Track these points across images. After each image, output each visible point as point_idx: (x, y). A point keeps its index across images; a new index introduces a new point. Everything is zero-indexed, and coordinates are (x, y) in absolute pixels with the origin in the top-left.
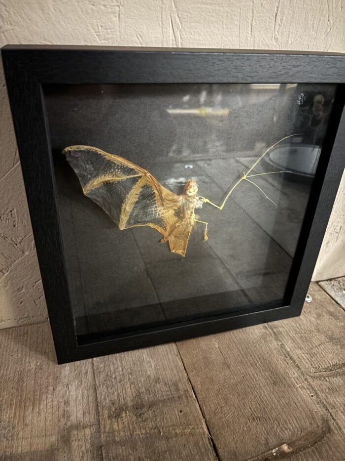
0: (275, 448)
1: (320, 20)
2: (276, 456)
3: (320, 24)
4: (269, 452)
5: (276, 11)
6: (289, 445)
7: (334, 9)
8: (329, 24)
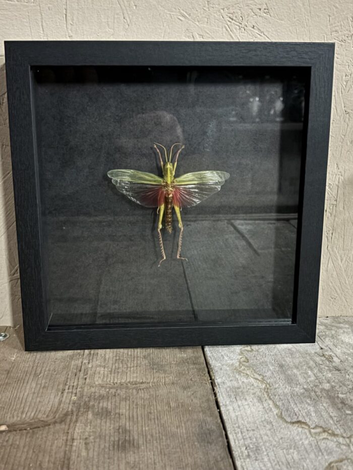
1: (114, 18)
3: (115, 21)
5: (64, 12)
7: (128, 8)
8: (125, 21)
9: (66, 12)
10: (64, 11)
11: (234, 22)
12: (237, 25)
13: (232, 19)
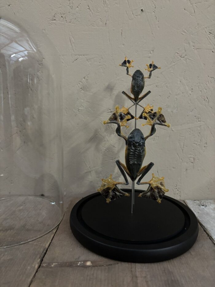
0: (81, 262)
2: (79, 266)
4: (76, 263)
6: (92, 262)
8: (153, 36)
9: (122, 31)
10: (121, 31)
11: (211, 34)
12: (213, 36)
13: (211, 33)
